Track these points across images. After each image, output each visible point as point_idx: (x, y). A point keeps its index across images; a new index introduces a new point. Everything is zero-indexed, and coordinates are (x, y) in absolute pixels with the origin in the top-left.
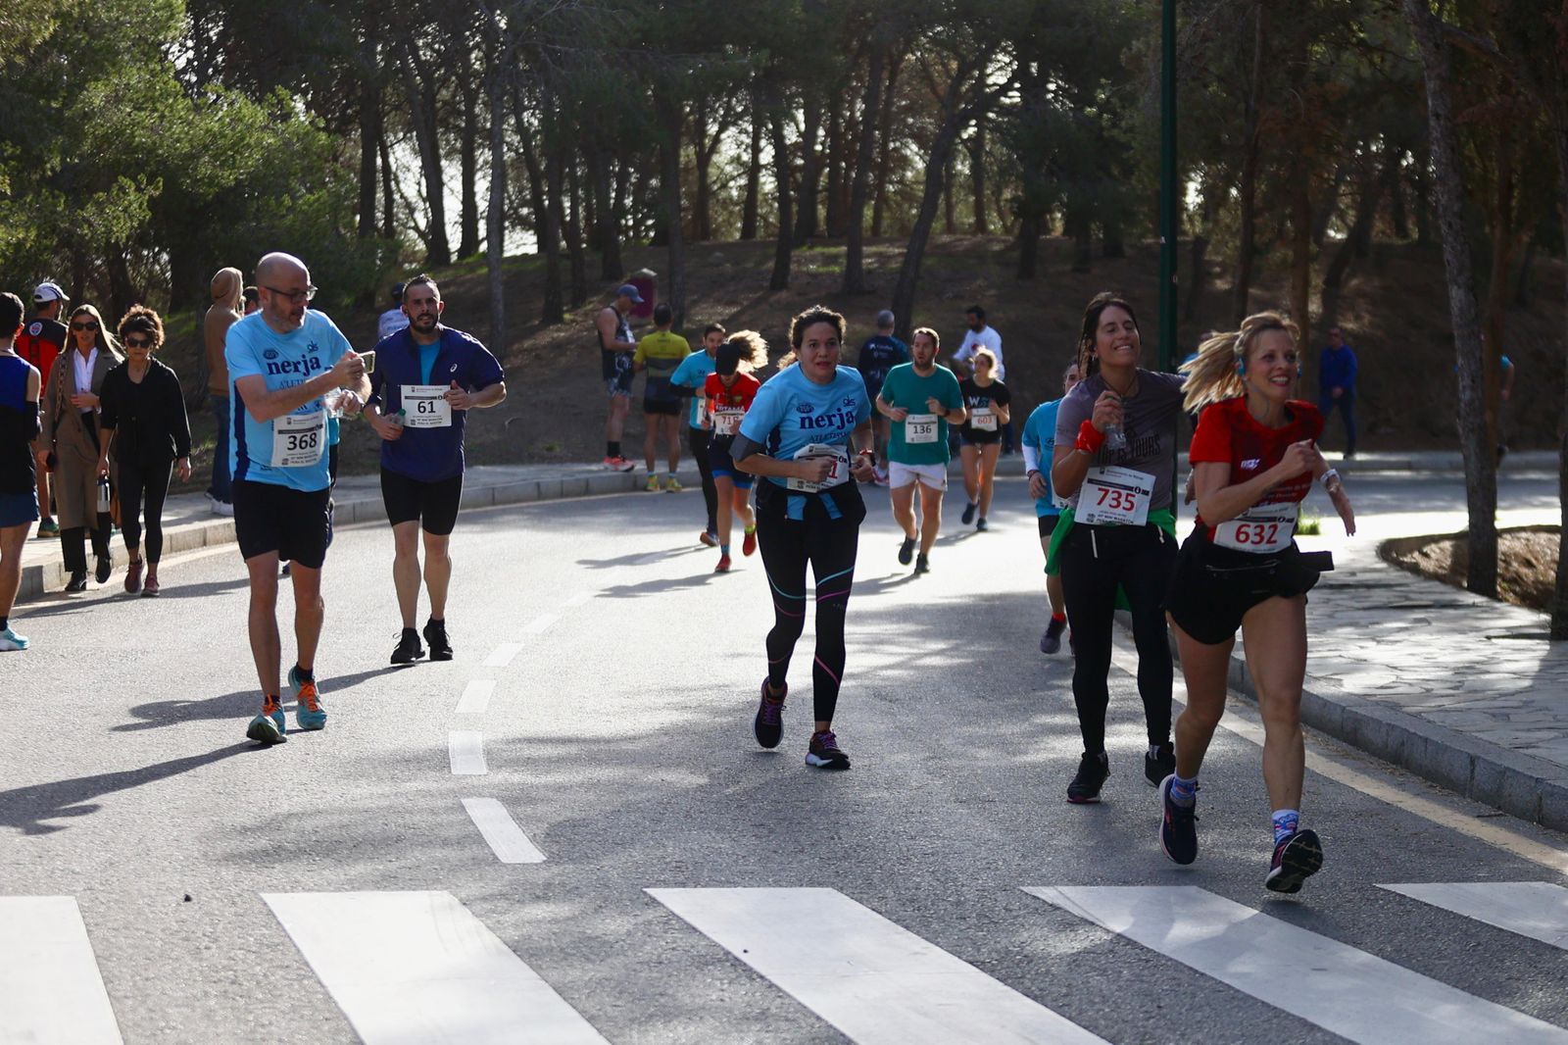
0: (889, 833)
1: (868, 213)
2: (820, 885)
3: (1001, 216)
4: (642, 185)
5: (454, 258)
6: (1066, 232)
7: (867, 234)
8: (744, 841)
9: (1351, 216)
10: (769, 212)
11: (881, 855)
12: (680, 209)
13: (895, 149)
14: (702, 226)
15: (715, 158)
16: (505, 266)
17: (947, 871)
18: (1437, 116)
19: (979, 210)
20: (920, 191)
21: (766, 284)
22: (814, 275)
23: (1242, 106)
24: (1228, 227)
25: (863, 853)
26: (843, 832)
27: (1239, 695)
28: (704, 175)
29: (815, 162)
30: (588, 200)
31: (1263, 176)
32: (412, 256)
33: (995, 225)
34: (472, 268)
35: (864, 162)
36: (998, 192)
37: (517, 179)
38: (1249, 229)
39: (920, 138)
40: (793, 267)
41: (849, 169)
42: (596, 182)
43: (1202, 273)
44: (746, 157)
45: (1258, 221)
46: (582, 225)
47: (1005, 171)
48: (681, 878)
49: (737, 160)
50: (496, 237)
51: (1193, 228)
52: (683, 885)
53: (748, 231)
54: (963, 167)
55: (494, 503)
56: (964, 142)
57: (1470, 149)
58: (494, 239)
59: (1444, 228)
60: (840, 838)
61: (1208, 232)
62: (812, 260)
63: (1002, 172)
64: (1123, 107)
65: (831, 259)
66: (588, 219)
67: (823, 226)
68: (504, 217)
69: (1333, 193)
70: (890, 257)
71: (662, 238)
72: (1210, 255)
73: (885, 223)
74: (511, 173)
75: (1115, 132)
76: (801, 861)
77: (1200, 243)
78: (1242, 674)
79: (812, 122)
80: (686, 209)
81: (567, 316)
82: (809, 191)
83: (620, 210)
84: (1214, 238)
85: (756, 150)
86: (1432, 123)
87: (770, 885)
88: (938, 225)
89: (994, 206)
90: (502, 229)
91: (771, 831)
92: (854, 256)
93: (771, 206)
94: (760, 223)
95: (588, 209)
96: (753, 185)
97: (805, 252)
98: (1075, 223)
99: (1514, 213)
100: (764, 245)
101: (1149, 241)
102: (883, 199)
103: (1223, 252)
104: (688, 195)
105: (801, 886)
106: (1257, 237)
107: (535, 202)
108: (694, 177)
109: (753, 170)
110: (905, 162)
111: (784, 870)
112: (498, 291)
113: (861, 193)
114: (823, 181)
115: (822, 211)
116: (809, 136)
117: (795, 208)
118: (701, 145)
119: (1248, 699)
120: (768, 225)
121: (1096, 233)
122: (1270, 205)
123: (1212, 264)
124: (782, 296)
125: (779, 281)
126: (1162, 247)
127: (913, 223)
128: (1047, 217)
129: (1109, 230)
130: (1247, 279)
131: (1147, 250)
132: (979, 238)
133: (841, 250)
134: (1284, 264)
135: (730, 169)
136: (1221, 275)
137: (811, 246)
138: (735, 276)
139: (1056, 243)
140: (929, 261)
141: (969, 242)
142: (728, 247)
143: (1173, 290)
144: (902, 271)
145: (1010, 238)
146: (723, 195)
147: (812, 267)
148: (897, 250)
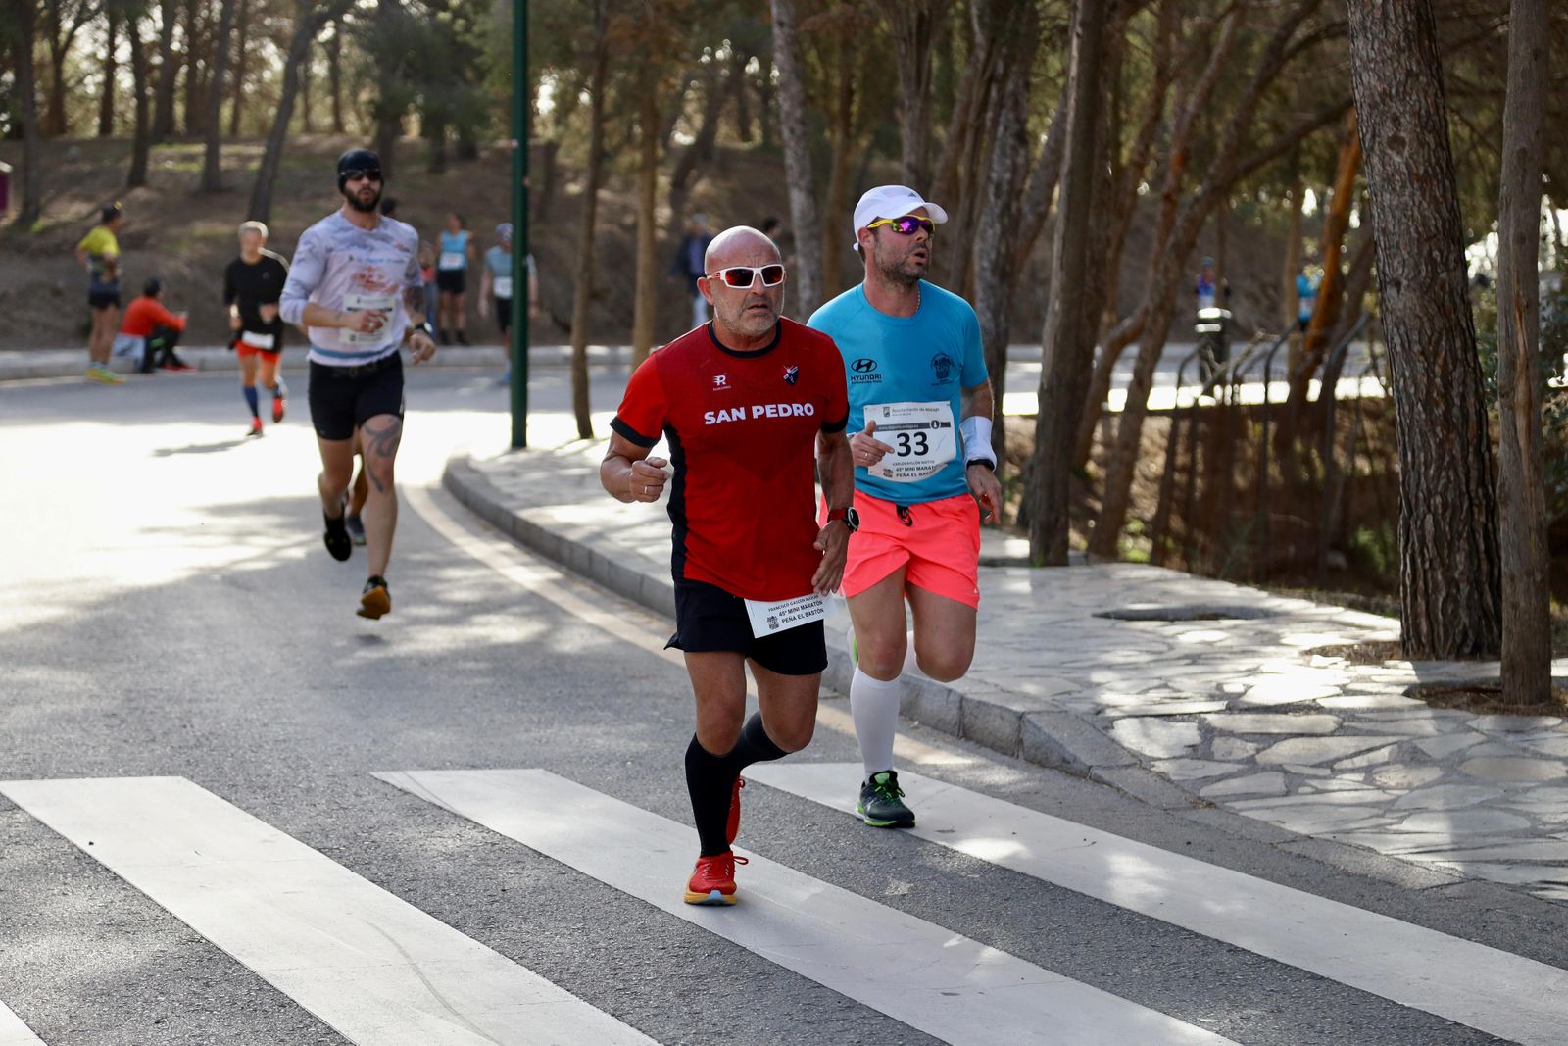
0: (242, 721)
1: (226, 112)
2: (170, 774)
3: (359, 117)
6: (424, 133)
7: (225, 132)
8: (95, 731)
9: (698, 121)
10: (126, 109)
11: (234, 743)
12: (34, 104)
13: (254, 50)
14: (58, 121)
15: (71, 54)
17: (298, 758)
18: (781, 24)
19: (337, 110)
20: (278, 92)
21: (124, 180)
22: (171, 174)
23: (592, 13)
24: (579, 132)
25: (215, 741)
26: (196, 720)
28: (58, 71)
29: (172, 61)
31: (613, 82)
33: (352, 125)
35: (222, 61)
36: (355, 94)
38: (599, 134)
39: (278, 38)
40: (151, 166)
41: (207, 67)
43: (554, 175)
44: (102, 54)
45: (608, 126)
47: (361, 74)
48: (28, 770)
49: (93, 56)
51: (545, 132)
52: (30, 777)
53: (106, 127)
54: (320, 68)
56: (321, 44)
57: (812, 56)
59: (786, 134)
60: (192, 727)
61: (560, 137)
62: (171, 158)
63: (358, 75)
64: (476, 13)
65: (190, 158)
67: (181, 125)
69: (679, 99)
70: (250, 158)
71: (18, 132)
72: (562, 158)
73: (244, 121)
75: (468, 38)
76: (153, 750)
77: (551, 148)
79: (169, 20)
80: (41, 104)
82: (166, 90)
84: (566, 143)
85: (112, 48)
86: (777, 31)
87: (120, 776)
88: (296, 125)
89: (351, 107)
91: (123, 721)
92: (212, 156)
93: (129, 102)
94: (117, 120)
96: (109, 84)
97: (163, 150)
98: (432, 125)
99: (854, 119)
100: (121, 141)
101: (502, 143)
102: (241, 100)
103: (574, 154)
104: (44, 90)
105: (152, 775)
106: (606, 142)
108: (49, 72)
109: (110, 66)
110: (262, 63)
111: (134, 759)
113: (217, 93)
114: (181, 78)
115: (179, 109)
116: (166, 34)
117: (152, 106)
118: (54, 40)
120: (125, 122)
121: (452, 135)
122: (619, 110)
123: (565, 168)
124: (140, 193)
125: (137, 178)
126: (514, 150)
127: (271, 123)
128: (403, 120)
129: (464, 133)
130: (596, 183)
131: (501, 152)
132: (337, 140)
133: (199, 149)
134: (632, 168)
135: (85, 65)
136: (574, 180)
137: (170, 144)
138: (93, 174)
139: (412, 146)
140: (287, 163)
141: (328, 143)
142: (85, 144)
143: (525, 192)
144: (261, 172)
145: (368, 140)
146: (79, 91)
147: (169, 165)
148: (257, 150)
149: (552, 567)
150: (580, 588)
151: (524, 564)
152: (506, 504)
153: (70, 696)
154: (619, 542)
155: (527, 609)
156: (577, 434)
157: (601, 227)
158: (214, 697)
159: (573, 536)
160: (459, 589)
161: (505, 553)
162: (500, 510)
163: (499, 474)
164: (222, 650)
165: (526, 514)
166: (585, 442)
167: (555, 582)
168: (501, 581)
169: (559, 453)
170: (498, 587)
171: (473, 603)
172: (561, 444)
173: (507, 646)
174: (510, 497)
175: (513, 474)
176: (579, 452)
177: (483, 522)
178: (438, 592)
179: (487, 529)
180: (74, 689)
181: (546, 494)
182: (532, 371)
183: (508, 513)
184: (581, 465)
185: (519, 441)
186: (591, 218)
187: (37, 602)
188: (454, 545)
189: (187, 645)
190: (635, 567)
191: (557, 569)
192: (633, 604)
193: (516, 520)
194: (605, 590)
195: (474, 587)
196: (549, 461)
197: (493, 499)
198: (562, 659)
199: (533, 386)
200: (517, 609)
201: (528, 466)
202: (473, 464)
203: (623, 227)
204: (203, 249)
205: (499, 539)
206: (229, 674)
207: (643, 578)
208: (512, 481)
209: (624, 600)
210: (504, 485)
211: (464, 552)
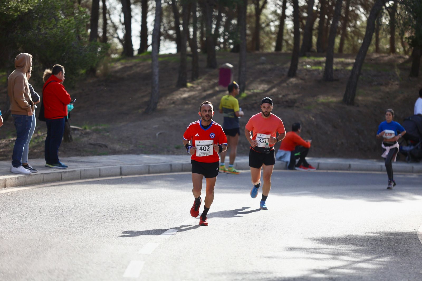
1: (337, 41)
3: (403, 45)
4: (228, 23)
5: (136, 53)
7: (336, 51)
10: (289, 38)
12: (246, 35)
13: (353, 11)
14: (256, 43)
15: (264, 11)
16: (160, 59)
19: (392, 42)
20: (363, 31)
21: (286, 73)
22: (308, 70)
28: (258, 19)
29: (313, 15)
30: (202, 28)
32: (116, 51)
33: (400, 49)
34: (145, 59)
35: (337, 16)
36: (402, 34)
37: (168, 16)
39: (365, 6)
40: (299, 67)
41: (329, 19)
42: (206, 20)
44: (279, 11)
46: (198, 40)
49: (275, 12)
50: (156, 44)
53: (278, 47)
54: (385, 21)
55: (149, 173)
56: (387, 8)
58: (156, 46)
62: (308, 63)
63: (405, 24)
65: (319, 63)
66: (201, 38)
67: (314, 47)
68: (160, 34)
70: (348, 64)
71: (237, 49)
73: (346, 46)
74: (165, 13)
80: (249, 35)
81: (189, 85)
82: (309, 30)
83: (217, 35)
85: (284, 8)
88: (371, 48)
89: (400, 40)
90: (159, 40)
92: (329, 63)
93: (290, 35)
94: (284, 43)
95: (202, 33)
96: (282, 26)
97: (305, 59)
100: (286, 54)
102: (345, 35)
104: (250, 28)
107: (176, 28)
108: (253, 20)
109: (282, 17)
110: (357, 17)
112: (156, 70)
113: (334, 31)
114: (316, 24)
115: (315, 39)
116: (310, 2)
117: (302, 37)
118: (257, 4)
120: (288, 45)
124: (293, 80)
125: (293, 72)
127: (359, 47)
132: (392, 56)
133: (323, 59)
135: (271, 17)
137: (309, 56)
138: (271, 70)
140: (366, 68)
141: (387, 58)
142: (268, 55)
144: (352, 71)
145: (407, 57)
146: (267, 29)
147: (308, 67)
148: (351, 61)
204: (322, 109)
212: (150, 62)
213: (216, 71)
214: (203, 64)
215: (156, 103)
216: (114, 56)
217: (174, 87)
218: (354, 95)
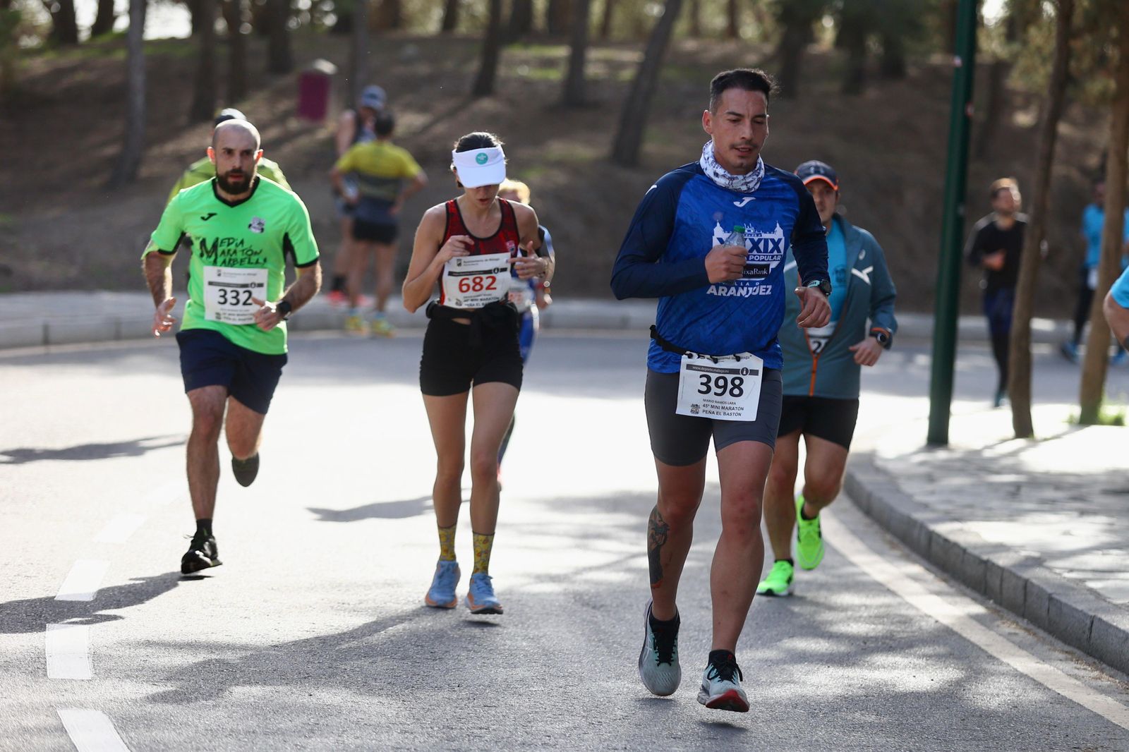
3: (759, 18)
5: (84, 35)
6: (839, 42)
7: (595, 34)
16: (147, 51)
19: (732, 10)
21: (467, 87)
22: (526, 82)
24: (1039, 49)
27: (1019, 620)
32: (31, 30)
33: (749, 30)
34: (108, 49)
38: (1064, 53)
40: (502, 71)
43: (1000, 103)
45: (1077, 44)
50: (139, 11)
51: (992, 46)
53: (449, 21)
55: (118, 337)
58: (136, 16)
61: (1015, 56)
62: (526, 62)
65: (549, 63)
67: (540, 21)
70: (621, 66)
71: (345, 25)
72: (1015, 82)
77: (1000, 68)
78: (1025, 595)
84: (1022, 63)
88: (681, 26)
89: (750, 5)
92: (577, 62)
94: (463, 15)
97: (517, 52)
98: (849, 33)
100: (467, 40)
101: (937, 59)
103: (1030, 77)
106: (1073, 64)
112: (138, 79)
119: (1031, 626)
120: (473, 17)
121: (874, 44)
122: (1093, 24)
123: (1014, 93)
124: (487, 105)
125: (484, 85)
126: (957, 69)
127: (650, 25)
128: (816, 26)
129: (890, 44)
130: (1057, 113)
131: (935, 71)
132: (730, 47)
133: (561, 52)
134: (1103, 97)
136: (1025, 107)
137: (526, 45)
138: (432, 79)
139: (823, 57)
140: (669, 73)
141: (718, 50)
142: (422, 41)
143: (967, 121)
144: (635, 84)
145: (769, 48)
147: (524, 71)
148: (631, 56)
149: (975, 600)
150: (1008, 628)
151: (938, 593)
152: (919, 516)
153: (377, 727)
154: (1062, 571)
155: (940, 650)
156: (1011, 432)
157: (1058, 170)
158: (552, 741)
159: (1002, 560)
160: (857, 620)
161: (915, 578)
162: (913, 523)
163: (911, 477)
164: (562, 682)
165: (943, 529)
166: (1021, 442)
167: (977, 618)
168: (911, 613)
169: (988, 454)
170: (906, 621)
171: (876, 639)
172: (990, 442)
173: (917, 696)
174: (925, 507)
175: (930, 478)
176: (1014, 454)
177: (888, 537)
178: (831, 623)
179: (893, 546)
180: (383, 721)
181: (971, 506)
182: (961, 347)
183: (922, 526)
184: (1015, 470)
185: (938, 437)
186: (1049, 158)
187: (341, 607)
188: (852, 564)
189: (520, 672)
190: (1082, 605)
191: (982, 603)
192: (1078, 652)
193: (932, 536)
194: (1041, 633)
195: (878, 618)
196: (975, 464)
197: (903, 509)
198: (986, 716)
199: (961, 365)
200: (928, 650)
201: (948, 468)
202: (879, 463)
203: (1085, 171)
204: (560, 178)
205: (907, 558)
206: (571, 713)
207: (1093, 620)
208: (930, 487)
209: (1067, 648)
210: (917, 490)
211: (864, 574)
212: (120, 55)
213: (290, 80)
214: (257, 62)
215: (137, 163)
216: (30, 42)
217: (183, 120)
218: (637, 141)
